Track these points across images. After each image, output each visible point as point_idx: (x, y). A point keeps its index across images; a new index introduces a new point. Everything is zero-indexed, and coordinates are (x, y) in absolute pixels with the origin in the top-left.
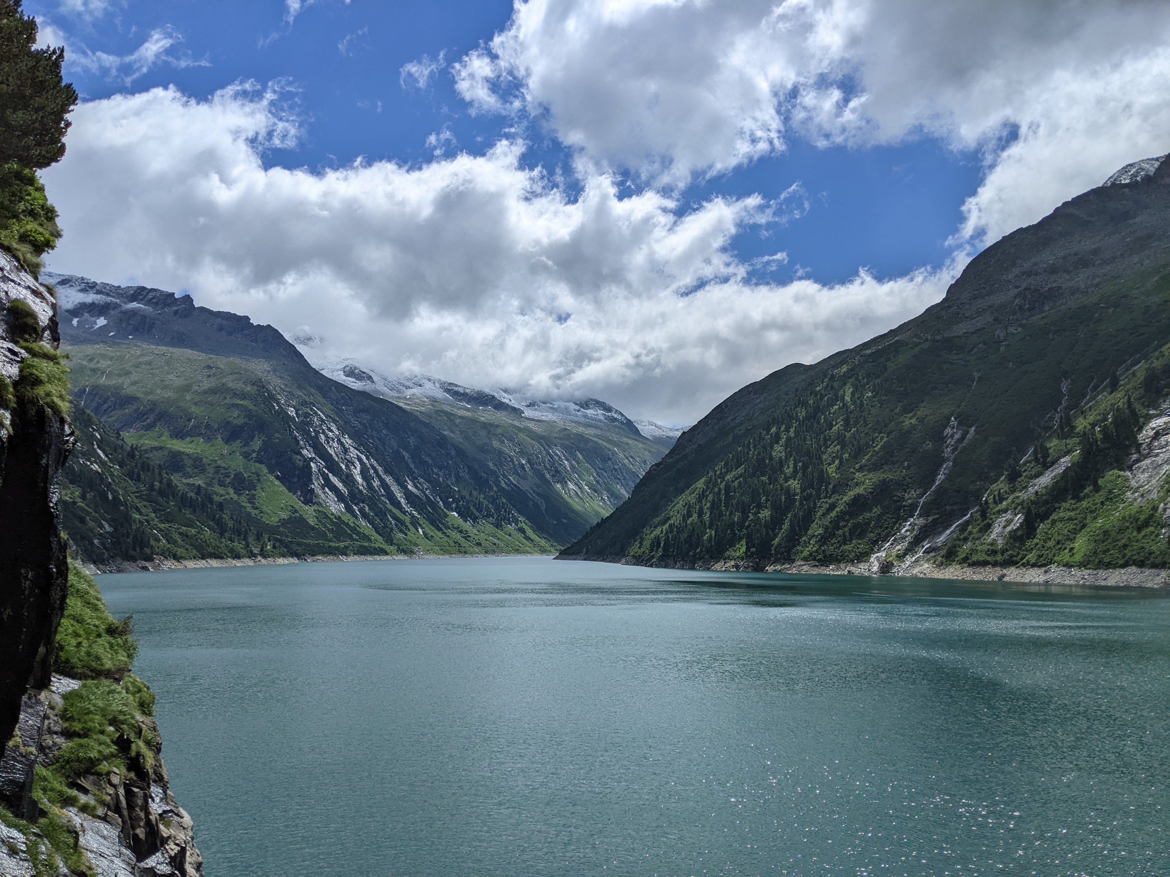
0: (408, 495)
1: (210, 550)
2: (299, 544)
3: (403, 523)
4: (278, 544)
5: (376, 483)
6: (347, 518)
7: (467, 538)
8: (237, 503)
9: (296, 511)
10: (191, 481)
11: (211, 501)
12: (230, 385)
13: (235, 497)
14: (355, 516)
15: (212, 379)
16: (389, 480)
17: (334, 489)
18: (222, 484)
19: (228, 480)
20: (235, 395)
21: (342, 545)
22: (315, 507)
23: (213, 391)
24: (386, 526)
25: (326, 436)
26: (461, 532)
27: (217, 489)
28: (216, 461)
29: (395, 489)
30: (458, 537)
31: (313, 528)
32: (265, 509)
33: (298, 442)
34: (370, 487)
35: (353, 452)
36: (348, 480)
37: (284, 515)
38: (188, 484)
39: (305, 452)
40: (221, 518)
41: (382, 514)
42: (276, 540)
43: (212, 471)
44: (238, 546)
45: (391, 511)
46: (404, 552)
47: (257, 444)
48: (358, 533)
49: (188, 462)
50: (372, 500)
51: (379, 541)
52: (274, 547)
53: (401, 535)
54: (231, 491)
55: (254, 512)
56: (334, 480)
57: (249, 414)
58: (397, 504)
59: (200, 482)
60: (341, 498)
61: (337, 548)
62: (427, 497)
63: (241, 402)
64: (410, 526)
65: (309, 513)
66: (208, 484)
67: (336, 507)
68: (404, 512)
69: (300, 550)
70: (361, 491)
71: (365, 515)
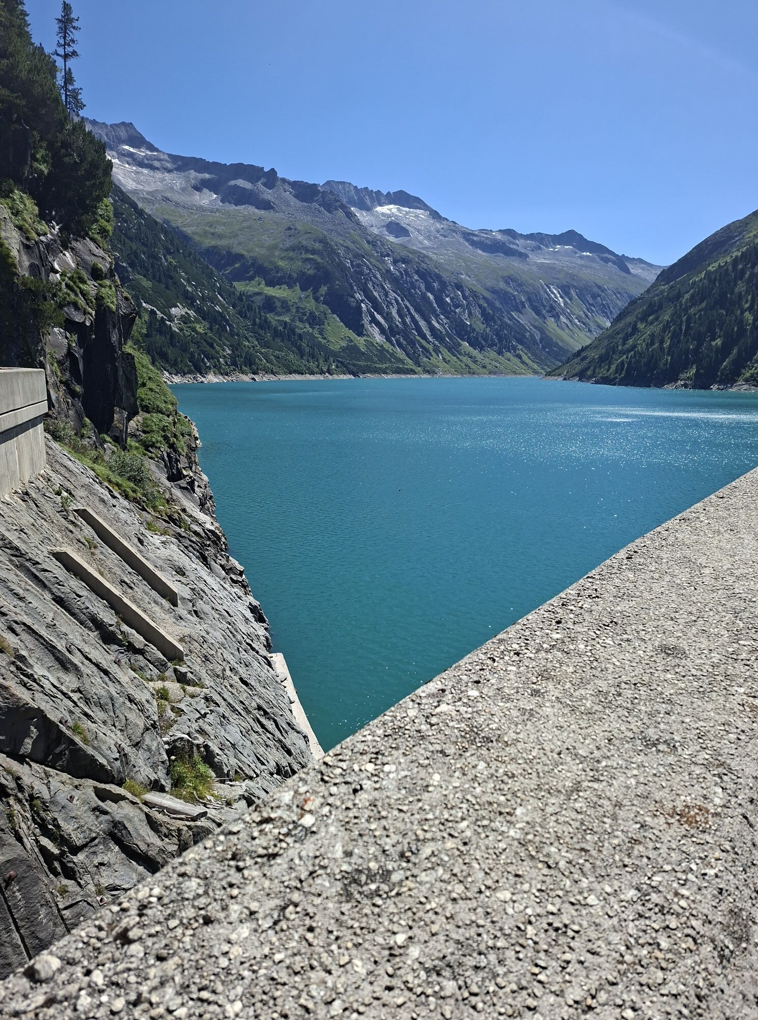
0: (432, 329)
1: (295, 368)
2: (354, 365)
3: (427, 351)
4: (339, 365)
5: (408, 320)
6: (387, 346)
7: (475, 362)
8: (312, 334)
9: (352, 341)
10: (281, 318)
11: (294, 332)
12: (304, 243)
13: (311, 330)
14: (393, 345)
15: (292, 238)
16: (416, 316)
17: (378, 324)
18: (301, 321)
19: (305, 318)
20: (307, 251)
21: (384, 366)
22: (365, 338)
23: (293, 249)
24: (415, 352)
25: (373, 283)
26: (471, 357)
27: (298, 324)
28: (296, 303)
29: (422, 323)
30: (469, 361)
31: (363, 354)
32: (330, 339)
33: (352, 287)
34: (404, 322)
35: (392, 295)
36: (388, 317)
37: (344, 344)
38: (279, 321)
39: (357, 296)
40: (301, 345)
41: (412, 343)
42: (339, 361)
43: (294, 310)
44: (312, 365)
45: (419, 341)
46: (429, 372)
47: (324, 290)
48: (395, 358)
49: (278, 304)
50: (405, 333)
51: (410, 364)
52: (337, 367)
53: (425, 359)
54: (308, 326)
55: (323, 341)
56: (379, 317)
57: (318, 266)
58: (424, 337)
59: (287, 319)
60: (382, 331)
61: (380, 368)
62: (446, 330)
63: (312, 257)
64: (433, 353)
65: (360, 341)
66: (292, 320)
67: (379, 338)
68: (429, 342)
69: (355, 369)
70: (397, 326)
71: (400, 345)
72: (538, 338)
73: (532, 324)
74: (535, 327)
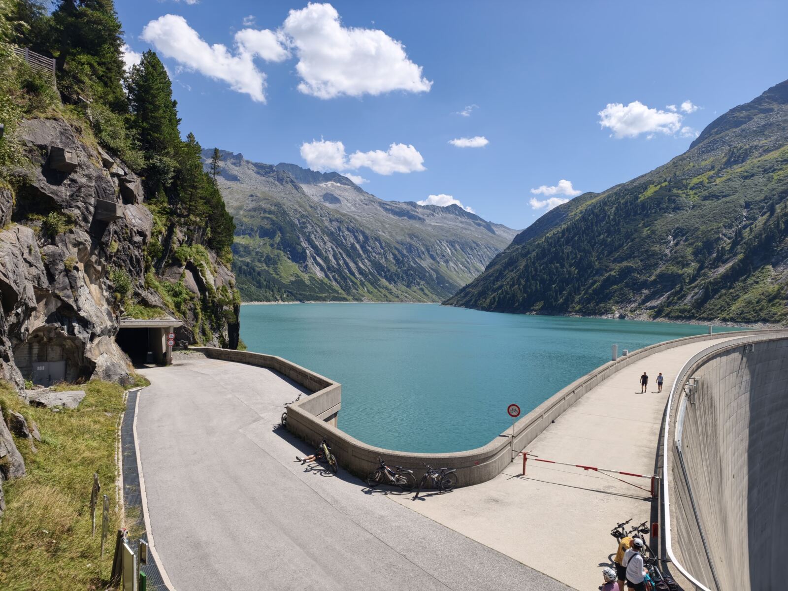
0: (359, 269)
1: (255, 297)
2: (301, 294)
3: (356, 284)
4: (290, 294)
5: (341, 262)
6: (326, 280)
7: (391, 293)
8: (268, 272)
9: (299, 277)
10: (244, 259)
11: (254, 270)
12: (263, 206)
13: (267, 268)
14: (330, 280)
15: (254, 203)
16: (348, 260)
17: (318, 264)
18: (259, 261)
19: (263, 259)
20: (265, 211)
21: (324, 295)
22: (309, 275)
23: (254, 210)
24: (346, 286)
25: (315, 235)
26: (388, 289)
27: (257, 264)
28: (256, 249)
29: (352, 265)
30: (386, 293)
31: (308, 286)
32: (282, 274)
33: (299, 238)
34: (338, 264)
35: (329, 245)
36: (326, 260)
37: (293, 279)
38: (242, 261)
39: (303, 244)
40: (260, 280)
41: (345, 279)
42: (288, 291)
43: (254, 254)
44: (269, 294)
45: (349, 277)
46: (357, 300)
47: (277, 239)
48: (332, 289)
49: (241, 249)
50: (339, 271)
51: (343, 293)
52: (288, 296)
53: (354, 291)
54: (264, 265)
55: (277, 277)
56: (318, 259)
57: (273, 223)
58: (353, 274)
59: (248, 260)
60: (322, 269)
61: (321, 297)
62: (369, 270)
63: (268, 216)
64: (360, 286)
65: (305, 277)
66: (253, 261)
67: (320, 275)
68: (356, 278)
69: (301, 297)
70: (333, 266)
71: (336, 280)
72: (435, 277)
73: (430, 267)
74: (432, 269)
